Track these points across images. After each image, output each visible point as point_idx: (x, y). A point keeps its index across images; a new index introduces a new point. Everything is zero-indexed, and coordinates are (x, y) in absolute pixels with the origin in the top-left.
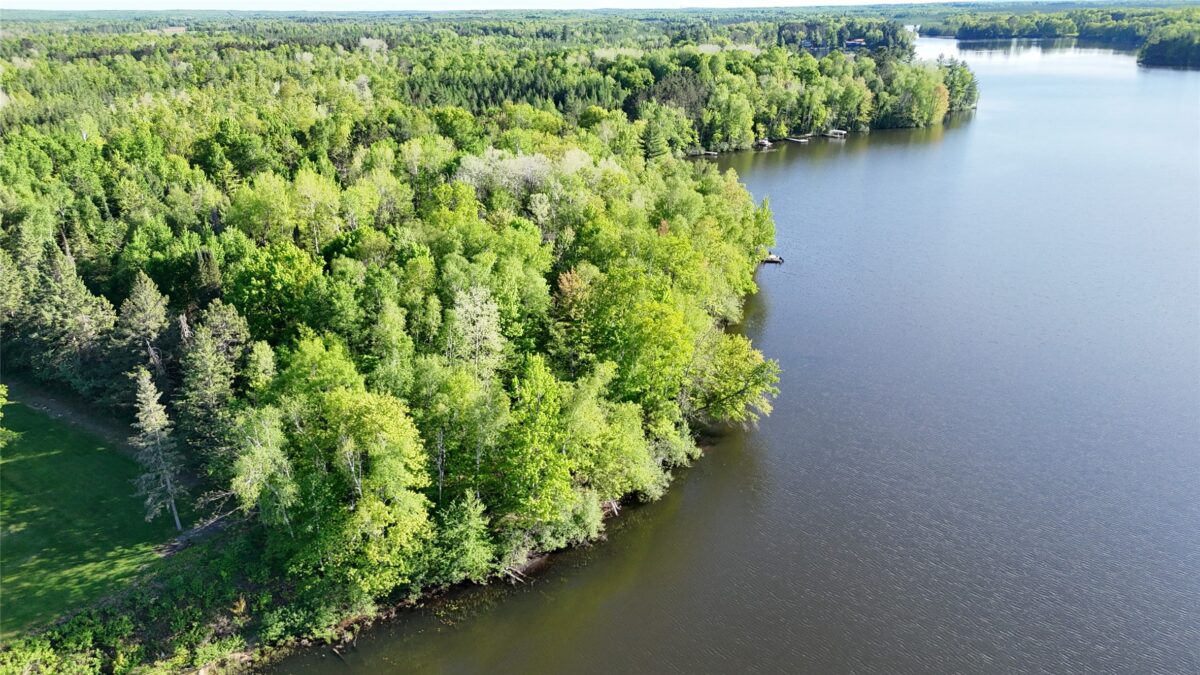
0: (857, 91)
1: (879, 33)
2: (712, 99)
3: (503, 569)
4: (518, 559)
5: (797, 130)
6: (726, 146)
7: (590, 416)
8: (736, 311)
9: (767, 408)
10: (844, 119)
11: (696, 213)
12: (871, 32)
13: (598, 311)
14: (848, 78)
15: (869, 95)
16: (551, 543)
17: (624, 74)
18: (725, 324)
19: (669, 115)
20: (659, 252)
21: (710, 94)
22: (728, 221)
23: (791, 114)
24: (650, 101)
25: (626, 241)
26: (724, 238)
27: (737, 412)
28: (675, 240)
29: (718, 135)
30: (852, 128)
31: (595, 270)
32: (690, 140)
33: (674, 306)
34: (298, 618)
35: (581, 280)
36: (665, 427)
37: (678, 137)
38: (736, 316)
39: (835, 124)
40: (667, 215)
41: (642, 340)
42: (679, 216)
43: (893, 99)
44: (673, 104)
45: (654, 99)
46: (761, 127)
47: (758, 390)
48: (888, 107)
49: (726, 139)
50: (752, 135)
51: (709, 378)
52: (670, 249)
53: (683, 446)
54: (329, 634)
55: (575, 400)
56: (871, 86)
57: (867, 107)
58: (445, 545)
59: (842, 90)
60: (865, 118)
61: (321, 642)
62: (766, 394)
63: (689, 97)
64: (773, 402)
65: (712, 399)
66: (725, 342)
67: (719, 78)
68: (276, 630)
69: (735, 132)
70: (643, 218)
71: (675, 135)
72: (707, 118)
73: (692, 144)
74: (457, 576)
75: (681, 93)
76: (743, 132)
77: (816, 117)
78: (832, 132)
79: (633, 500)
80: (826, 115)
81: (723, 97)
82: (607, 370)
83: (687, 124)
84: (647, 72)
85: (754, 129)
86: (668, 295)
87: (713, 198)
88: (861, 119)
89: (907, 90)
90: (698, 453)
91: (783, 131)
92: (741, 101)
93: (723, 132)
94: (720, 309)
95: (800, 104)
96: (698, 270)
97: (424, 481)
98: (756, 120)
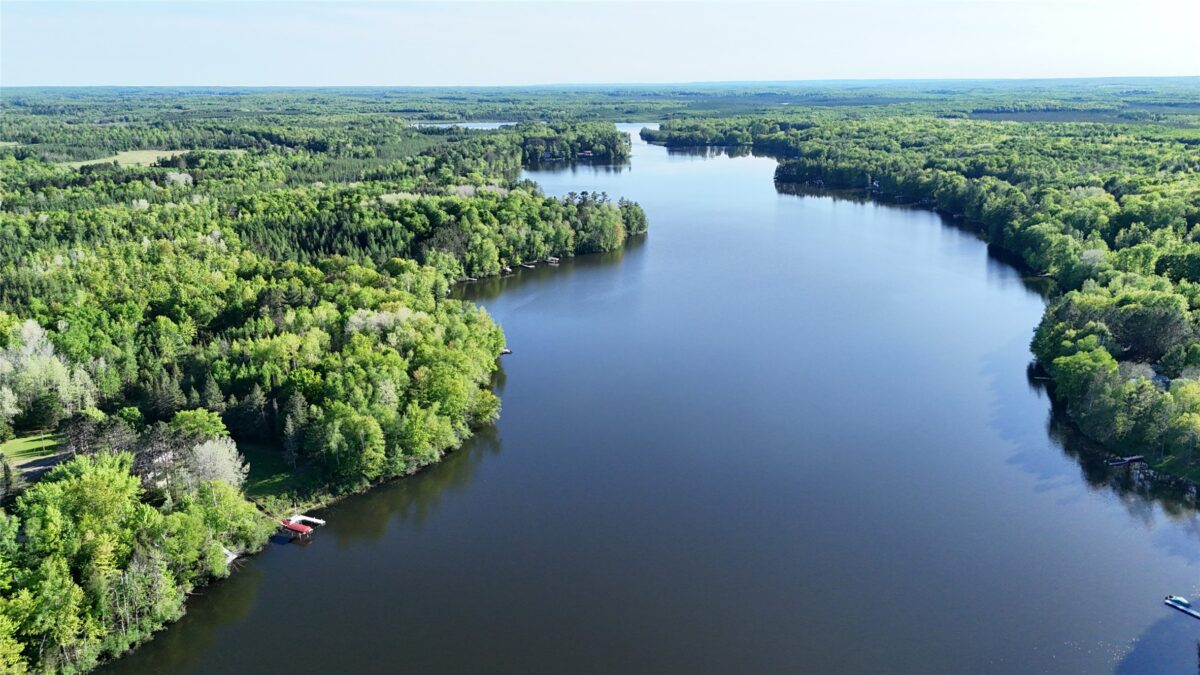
0: (563, 232)
1: (602, 147)
2: (470, 244)
3: (409, 472)
4: (413, 470)
5: (527, 259)
6: (482, 274)
7: (433, 420)
8: (487, 380)
9: (498, 417)
10: (557, 250)
11: (465, 337)
12: (596, 147)
13: (430, 384)
14: (559, 222)
15: (572, 233)
16: (423, 463)
17: (408, 219)
18: (482, 386)
19: (444, 258)
20: (451, 358)
21: (469, 240)
22: (480, 339)
23: (523, 250)
24: (431, 250)
25: (436, 354)
26: (479, 347)
27: (486, 419)
28: (457, 352)
29: (476, 268)
30: (561, 255)
31: (426, 369)
32: (458, 272)
33: (459, 380)
34: (347, 486)
35: (422, 373)
36: (459, 424)
37: (451, 272)
38: (487, 381)
39: (552, 253)
40: (451, 338)
41: (449, 393)
42: (458, 339)
43: (588, 235)
44: (446, 250)
45: (433, 249)
46: (503, 261)
47: (494, 410)
48: (585, 240)
49: (482, 270)
50: (499, 266)
51: (475, 407)
52: (456, 356)
53: (467, 432)
54: (358, 491)
55: (428, 415)
56: (574, 226)
57: (571, 242)
58: (390, 463)
59: (553, 232)
60: (570, 248)
61: (355, 494)
62: (497, 411)
63: (455, 243)
64: (500, 414)
65: (477, 416)
66: (480, 392)
67: (474, 226)
68: (341, 490)
69: (487, 265)
70: (442, 341)
71: (449, 271)
72: (468, 258)
73: (460, 275)
74: (394, 474)
75: (450, 243)
76: (493, 264)
77: (539, 250)
78: (550, 258)
79: (449, 450)
80: (545, 249)
81: (478, 240)
82: (437, 405)
83: (455, 262)
84: (424, 217)
85: (499, 261)
86: (456, 376)
87: (474, 326)
88: (568, 249)
89: (596, 228)
90: (472, 434)
91: (519, 260)
92: (490, 245)
93: (479, 265)
94: (479, 379)
95: (528, 241)
96: (469, 364)
97: (384, 442)
98: (501, 255)
